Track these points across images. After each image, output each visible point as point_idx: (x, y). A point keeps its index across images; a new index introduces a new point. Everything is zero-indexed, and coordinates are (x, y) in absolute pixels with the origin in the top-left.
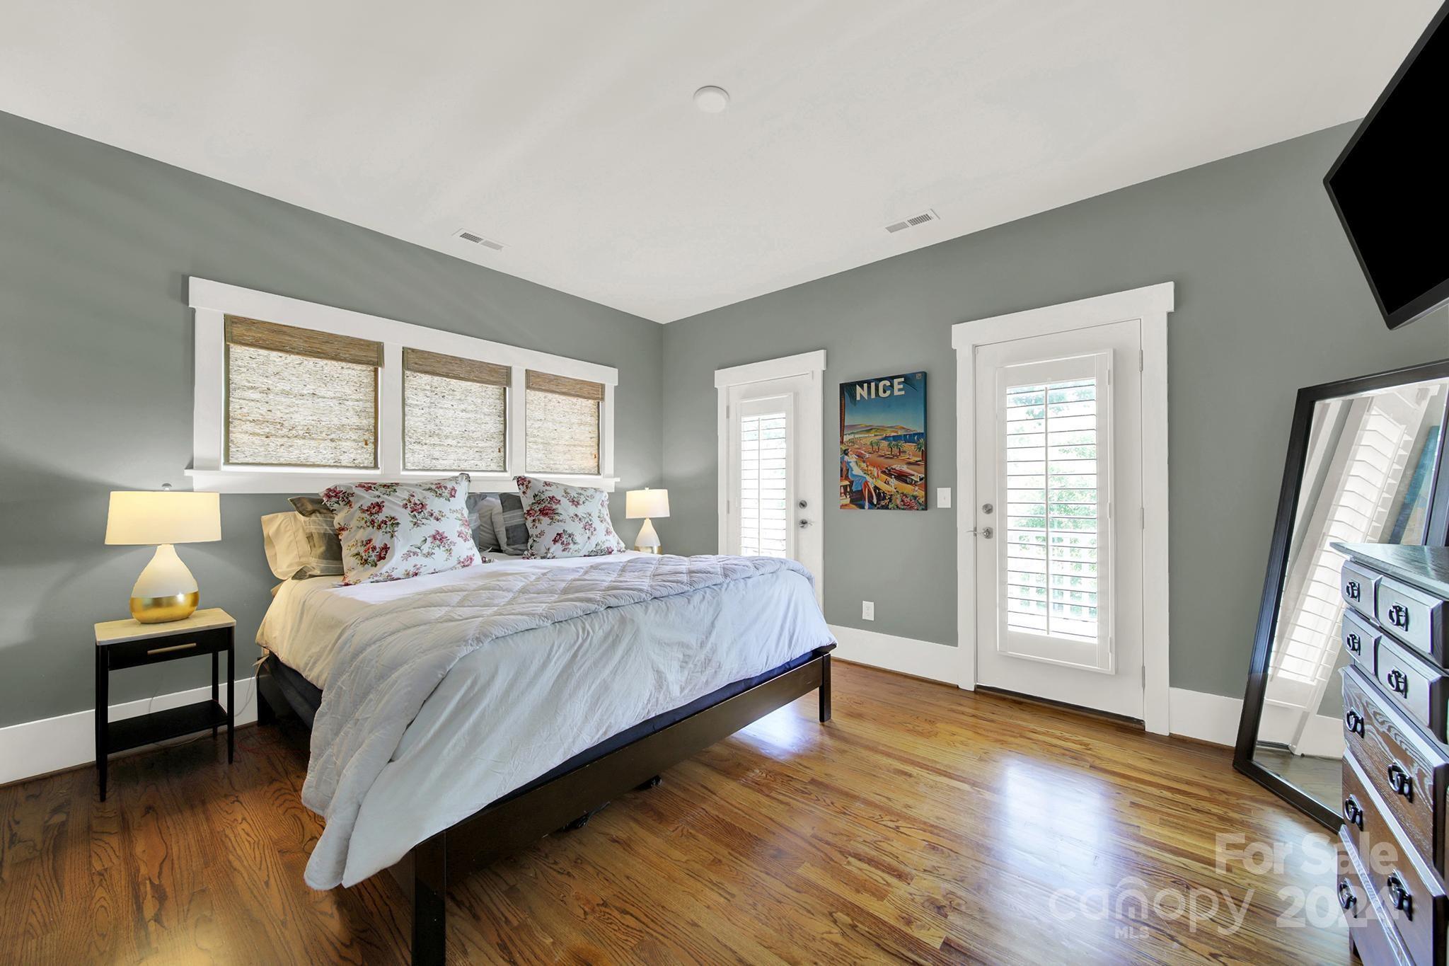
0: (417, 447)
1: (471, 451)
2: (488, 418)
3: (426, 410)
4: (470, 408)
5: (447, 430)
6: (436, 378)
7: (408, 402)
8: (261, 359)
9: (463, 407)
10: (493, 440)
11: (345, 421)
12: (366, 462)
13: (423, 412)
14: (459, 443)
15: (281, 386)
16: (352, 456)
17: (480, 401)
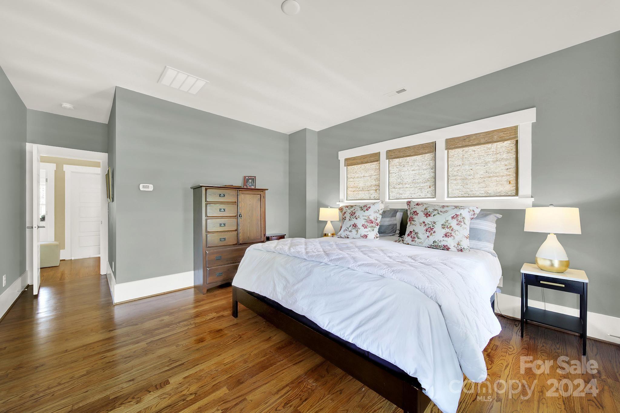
0: (393, 190)
1: (416, 189)
2: (425, 172)
3: (397, 174)
4: (416, 168)
5: (406, 181)
6: (401, 159)
7: (391, 172)
8: (353, 169)
9: (413, 168)
10: (428, 182)
11: (372, 184)
12: (378, 197)
13: (396, 175)
14: (411, 186)
15: (357, 175)
16: (374, 195)
17: (421, 164)
